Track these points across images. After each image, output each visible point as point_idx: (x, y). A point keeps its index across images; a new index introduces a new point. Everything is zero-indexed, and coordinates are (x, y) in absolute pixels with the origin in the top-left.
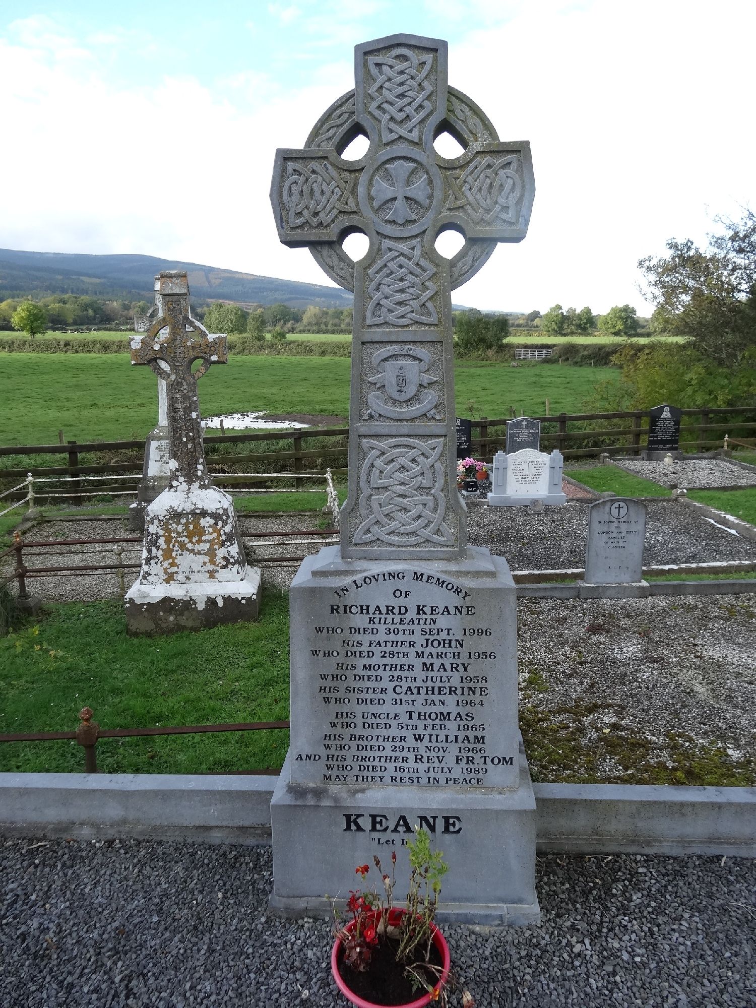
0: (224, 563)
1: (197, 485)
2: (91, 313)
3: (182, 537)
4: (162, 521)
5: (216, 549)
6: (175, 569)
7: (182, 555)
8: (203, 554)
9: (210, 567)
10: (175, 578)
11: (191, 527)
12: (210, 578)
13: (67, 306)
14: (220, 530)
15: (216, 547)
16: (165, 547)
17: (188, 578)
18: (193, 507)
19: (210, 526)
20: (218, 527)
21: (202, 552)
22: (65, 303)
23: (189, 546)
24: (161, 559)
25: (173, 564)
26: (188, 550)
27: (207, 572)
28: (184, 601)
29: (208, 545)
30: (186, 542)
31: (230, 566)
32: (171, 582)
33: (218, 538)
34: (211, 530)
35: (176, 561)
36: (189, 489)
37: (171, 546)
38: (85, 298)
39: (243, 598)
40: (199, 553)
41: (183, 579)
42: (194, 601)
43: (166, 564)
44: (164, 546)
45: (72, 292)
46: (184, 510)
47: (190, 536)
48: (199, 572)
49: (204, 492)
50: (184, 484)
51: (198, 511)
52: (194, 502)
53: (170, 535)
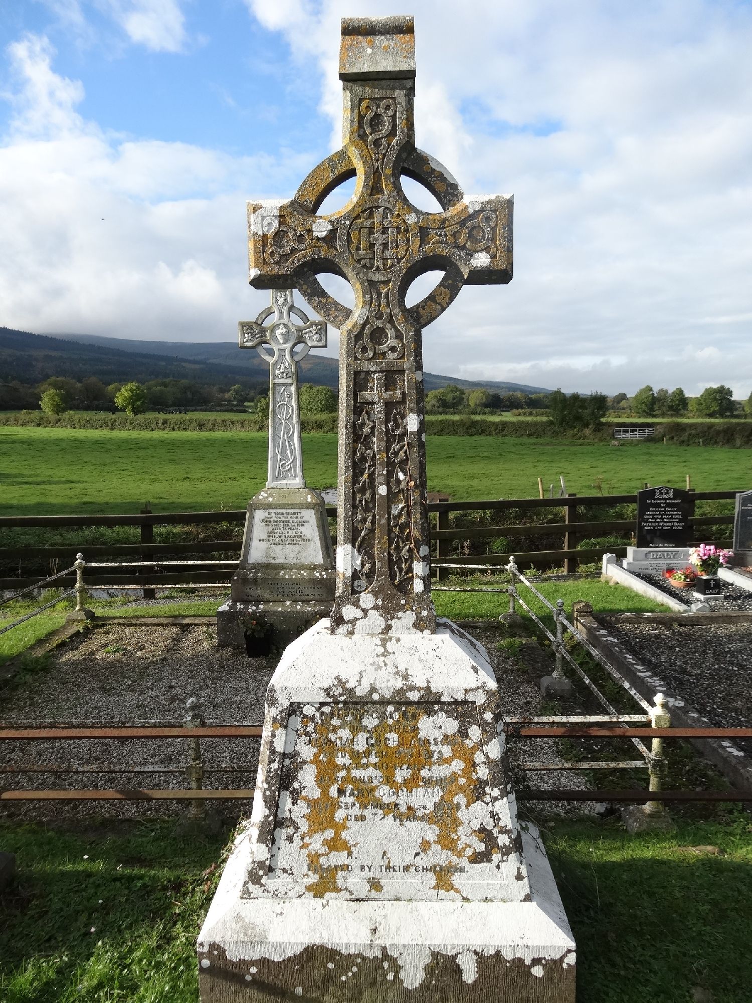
0: (481, 847)
1: (408, 618)
2: (189, 395)
3: (365, 766)
4: (313, 718)
5: (458, 806)
6: (338, 858)
7: (362, 818)
8: (422, 819)
9: (440, 856)
10: (340, 882)
11: (393, 739)
12: (437, 887)
13: (168, 389)
14: (474, 750)
15: (461, 799)
16: (317, 794)
17: (375, 885)
18: (399, 684)
19: (447, 739)
20: (469, 743)
21: (420, 813)
22: (166, 386)
23: (384, 793)
24: (304, 827)
25: (334, 845)
26: (379, 805)
27: (433, 869)
28: (364, 959)
29: (435, 795)
30: (375, 783)
31: (496, 857)
32: (328, 895)
33: (466, 773)
34: (447, 751)
35: (344, 835)
36: (388, 628)
37: (333, 791)
38: (184, 382)
39: (536, 961)
40: (411, 814)
41: (363, 890)
42: (393, 961)
43: (316, 843)
44: (315, 793)
45: (173, 377)
46: (373, 690)
47: (387, 766)
48: (406, 868)
49: (427, 640)
50: (374, 615)
51: (414, 696)
52: (402, 668)
53: (331, 761)
